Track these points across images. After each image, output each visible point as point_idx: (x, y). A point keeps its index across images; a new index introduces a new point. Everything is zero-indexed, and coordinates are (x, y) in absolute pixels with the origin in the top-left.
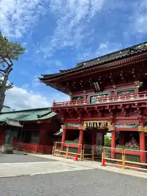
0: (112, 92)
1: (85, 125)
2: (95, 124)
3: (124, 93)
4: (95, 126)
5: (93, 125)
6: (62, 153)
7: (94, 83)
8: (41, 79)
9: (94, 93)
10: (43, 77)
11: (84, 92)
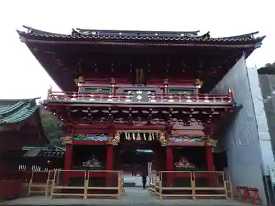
0: (161, 88)
1: (118, 137)
2: (139, 135)
3: (180, 93)
4: (139, 138)
5: (136, 137)
6: (63, 191)
7: (137, 70)
8: (22, 34)
9: (131, 86)
10: (26, 31)
11: (113, 80)
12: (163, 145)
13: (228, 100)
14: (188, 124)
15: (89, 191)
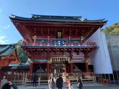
0: (68, 40)
1: (51, 60)
3: (75, 42)
4: (60, 60)
7: (58, 33)
9: (56, 39)
10: (13, 17)
11: (48, 37)
12: (69, 63)
13: (94, 45)
14: (78, 54)
15: (41, 82)
